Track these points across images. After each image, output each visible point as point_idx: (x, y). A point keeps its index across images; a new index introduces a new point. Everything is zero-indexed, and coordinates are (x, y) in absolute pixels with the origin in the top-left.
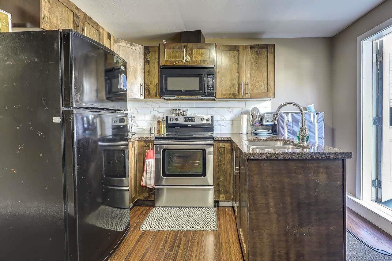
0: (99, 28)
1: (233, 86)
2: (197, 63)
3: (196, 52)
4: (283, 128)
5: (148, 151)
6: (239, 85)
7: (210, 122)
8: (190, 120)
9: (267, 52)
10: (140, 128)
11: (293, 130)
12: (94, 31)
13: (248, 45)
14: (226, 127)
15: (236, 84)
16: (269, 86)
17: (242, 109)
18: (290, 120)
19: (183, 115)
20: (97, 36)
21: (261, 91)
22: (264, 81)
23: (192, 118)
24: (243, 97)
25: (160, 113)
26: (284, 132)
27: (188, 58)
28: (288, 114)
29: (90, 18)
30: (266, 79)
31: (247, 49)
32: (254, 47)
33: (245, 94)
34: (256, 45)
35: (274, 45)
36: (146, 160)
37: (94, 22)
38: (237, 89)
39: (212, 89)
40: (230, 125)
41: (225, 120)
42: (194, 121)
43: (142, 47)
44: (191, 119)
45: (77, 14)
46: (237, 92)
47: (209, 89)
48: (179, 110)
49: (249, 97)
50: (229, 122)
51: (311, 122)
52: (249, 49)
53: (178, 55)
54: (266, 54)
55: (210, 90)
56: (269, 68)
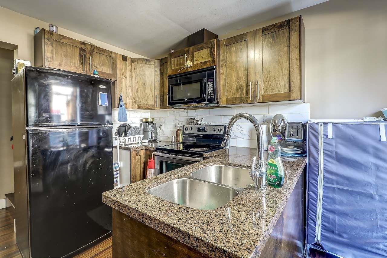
0: (111, 54)
1: (239, 87)
2: (198, 66)
3: (197, 55)
4: (317, 148)
5: (150, 160)
6: (247, 85)
7: (222, 133)
8: (202, 130)
9: (288, 31)
10: (166, 136)
11: (336, 153)
12: (105, 58)
13: (259, 30)
14: (243, 139)
15: (244, 85)
16: (292, 83)
17: (264, 116)
18: (330, 136)
19: (197, 125)
20: (108, 61)
21: (279, 91)
22: (283, 75)
23: (205, 127)
24: (252, 101)
25: (180, 121)
26: (318, 154)
27: (189, 63)
28: (326, 124)
29: (98, 48)
30: (286, 73)
31: (258, 36)
32: (267, 30)
33: (255, 97)
34: (272, 26)
35: (301, 16)
36: (148, 169)
37: (104, 50)
38: (244, 92)
39: (212, 94)
40: (247, 137)
41: (242, 131)
42: (206, 130)
43: (157, 61)
44: (203, 128)
45: (83, 48)
46: (245, 96)
47: (209, 95)
48: (194, 118)
49: (261, 101)
50: (248, 133)
51: (380, 140)
52: (261, 35)
53: (182, 61)
54: (287, 35)
55: (211, 95)
56: (292, 54)
